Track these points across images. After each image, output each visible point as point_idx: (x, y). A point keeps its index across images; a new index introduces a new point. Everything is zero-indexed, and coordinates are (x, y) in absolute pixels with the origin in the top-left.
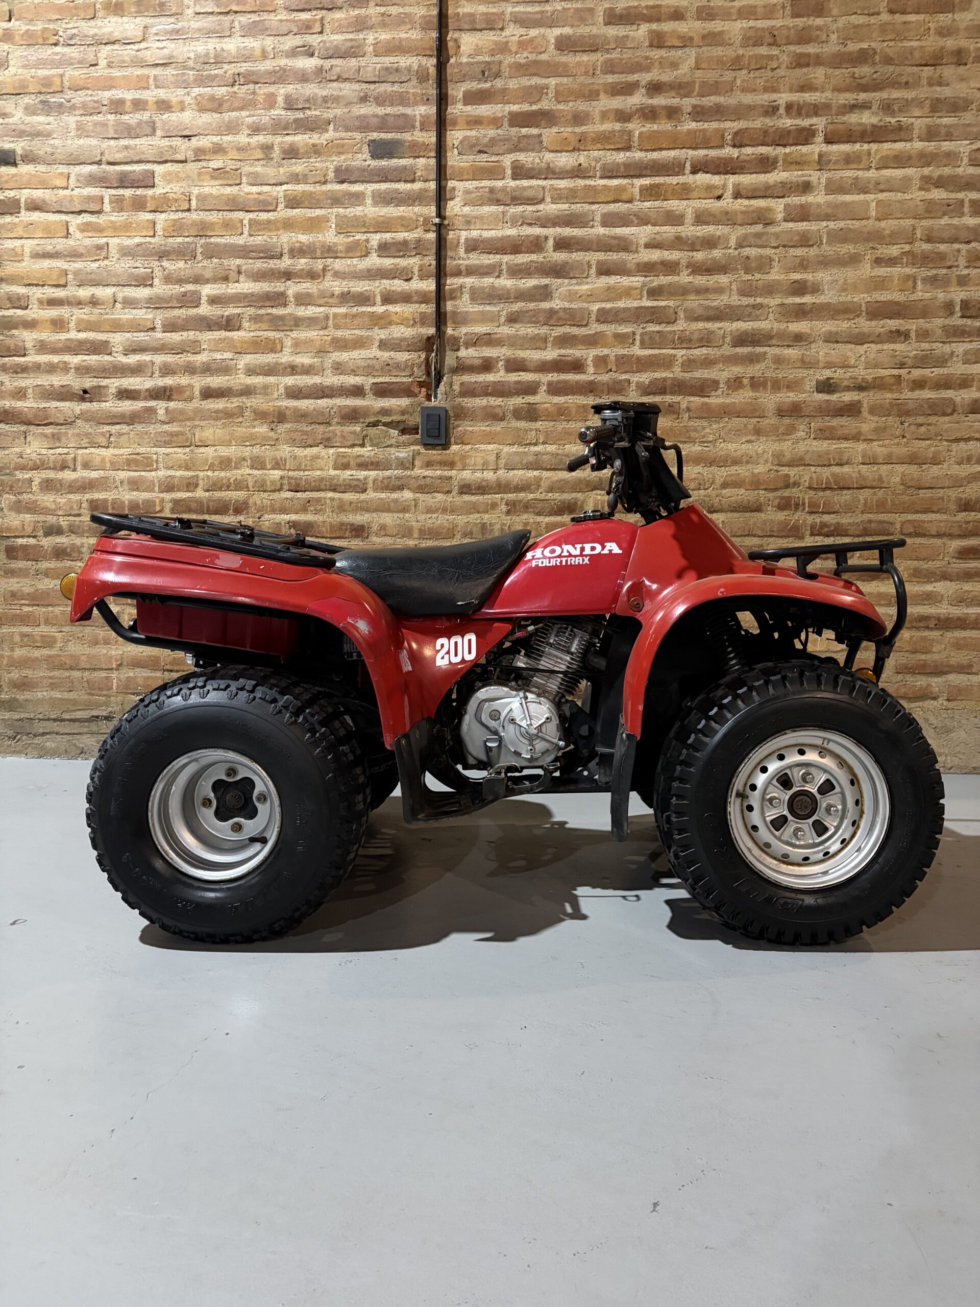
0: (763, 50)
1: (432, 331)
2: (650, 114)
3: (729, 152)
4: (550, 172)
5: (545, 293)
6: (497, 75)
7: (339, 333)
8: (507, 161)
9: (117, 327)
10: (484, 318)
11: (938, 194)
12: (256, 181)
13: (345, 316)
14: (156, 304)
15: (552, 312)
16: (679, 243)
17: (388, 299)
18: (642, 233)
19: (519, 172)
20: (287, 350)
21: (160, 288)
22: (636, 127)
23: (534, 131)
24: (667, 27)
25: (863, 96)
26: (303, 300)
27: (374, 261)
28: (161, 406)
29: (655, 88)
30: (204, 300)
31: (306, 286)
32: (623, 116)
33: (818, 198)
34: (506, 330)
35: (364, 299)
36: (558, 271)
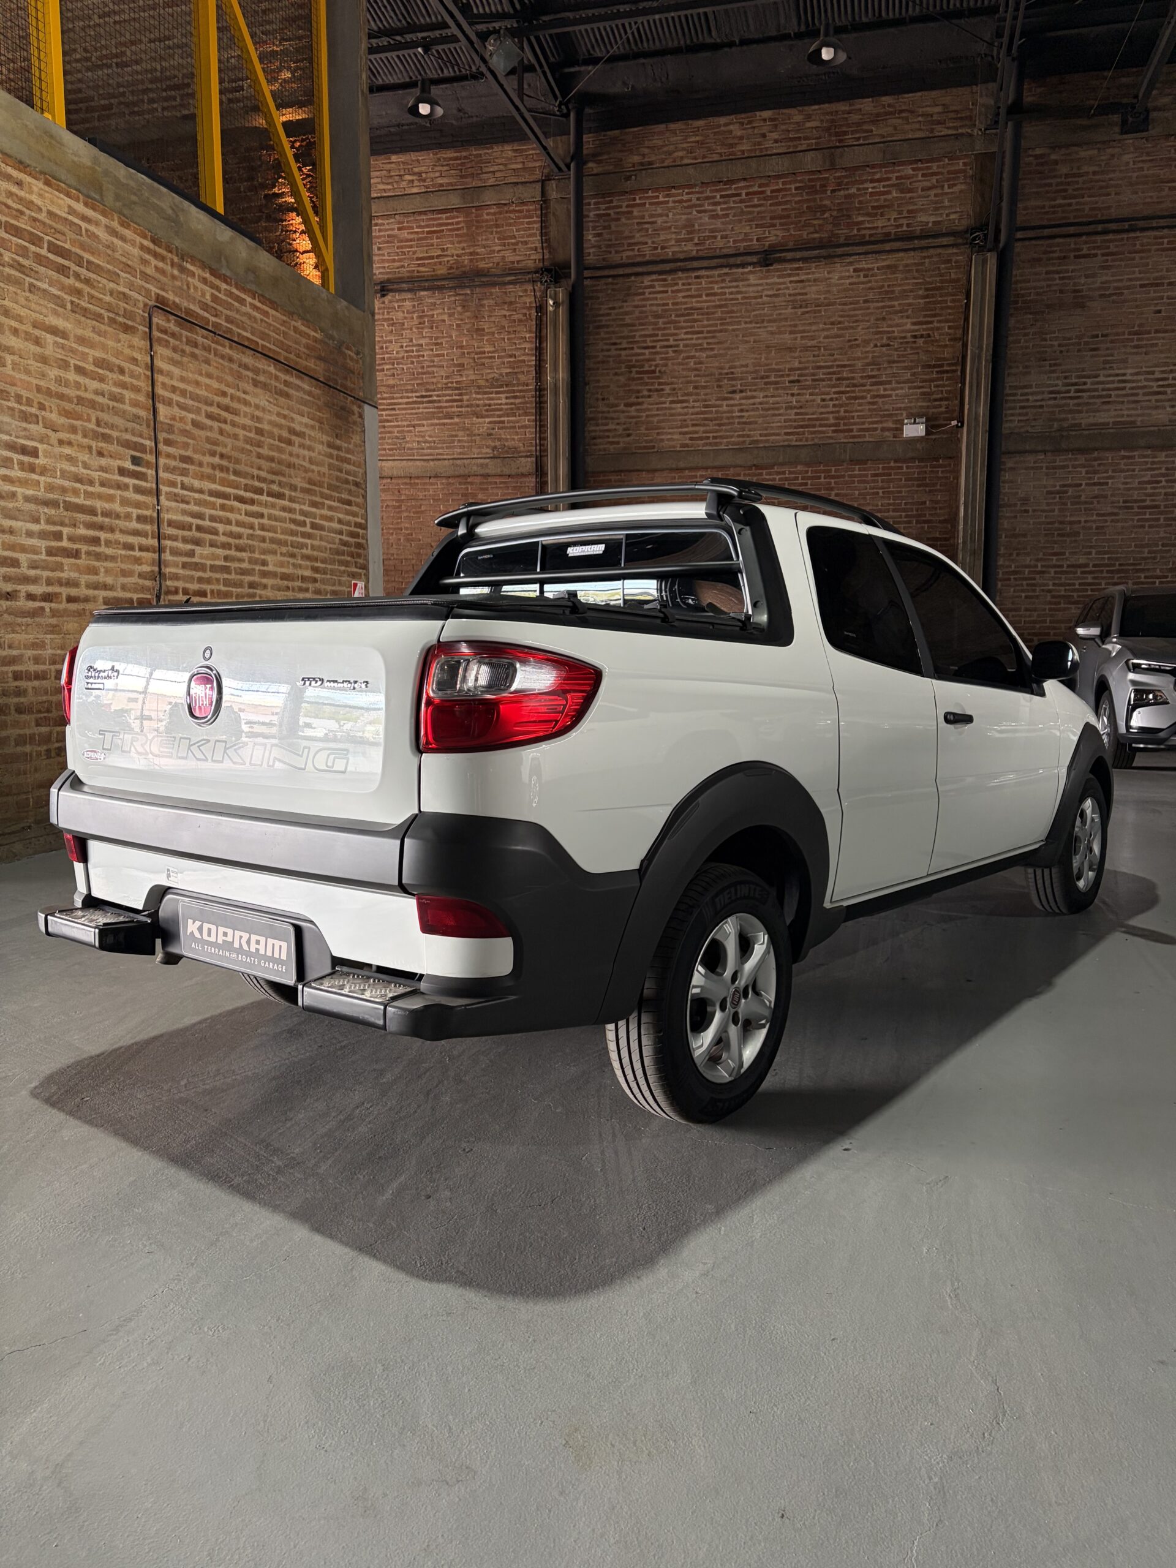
0: (248, 447)
1: (156, 569)
2: (222, 469)
3: (242, 493)
4: (191, 489)
5: (191, 554)
6: (173, 432)
7: (124, 566)
8: (179, 479)
9: (23, 549)
10: (176, 565)
11: (293, 527)
12: (86, 466)
13: (125, 556)
14: (43, 535)
15: (196, 564)
16: (231, 534)
17: (141, 549)
18: (221, 527)
19: (183, 487)
20: (102, 574)
21: (43, 526)
22: (219, 474)
23: (187, 466)
24: (223, 426)
25: (274, 477)
26: (108, 543)
27: (134, 525)
28: (47, 605)
29: (222, 456)
30: (65, 537)
31: (109, 536)
32: (214, 467)
33: (265, 521)
34: (181, 571)
35: (131, 547)
36: (197, 542)
